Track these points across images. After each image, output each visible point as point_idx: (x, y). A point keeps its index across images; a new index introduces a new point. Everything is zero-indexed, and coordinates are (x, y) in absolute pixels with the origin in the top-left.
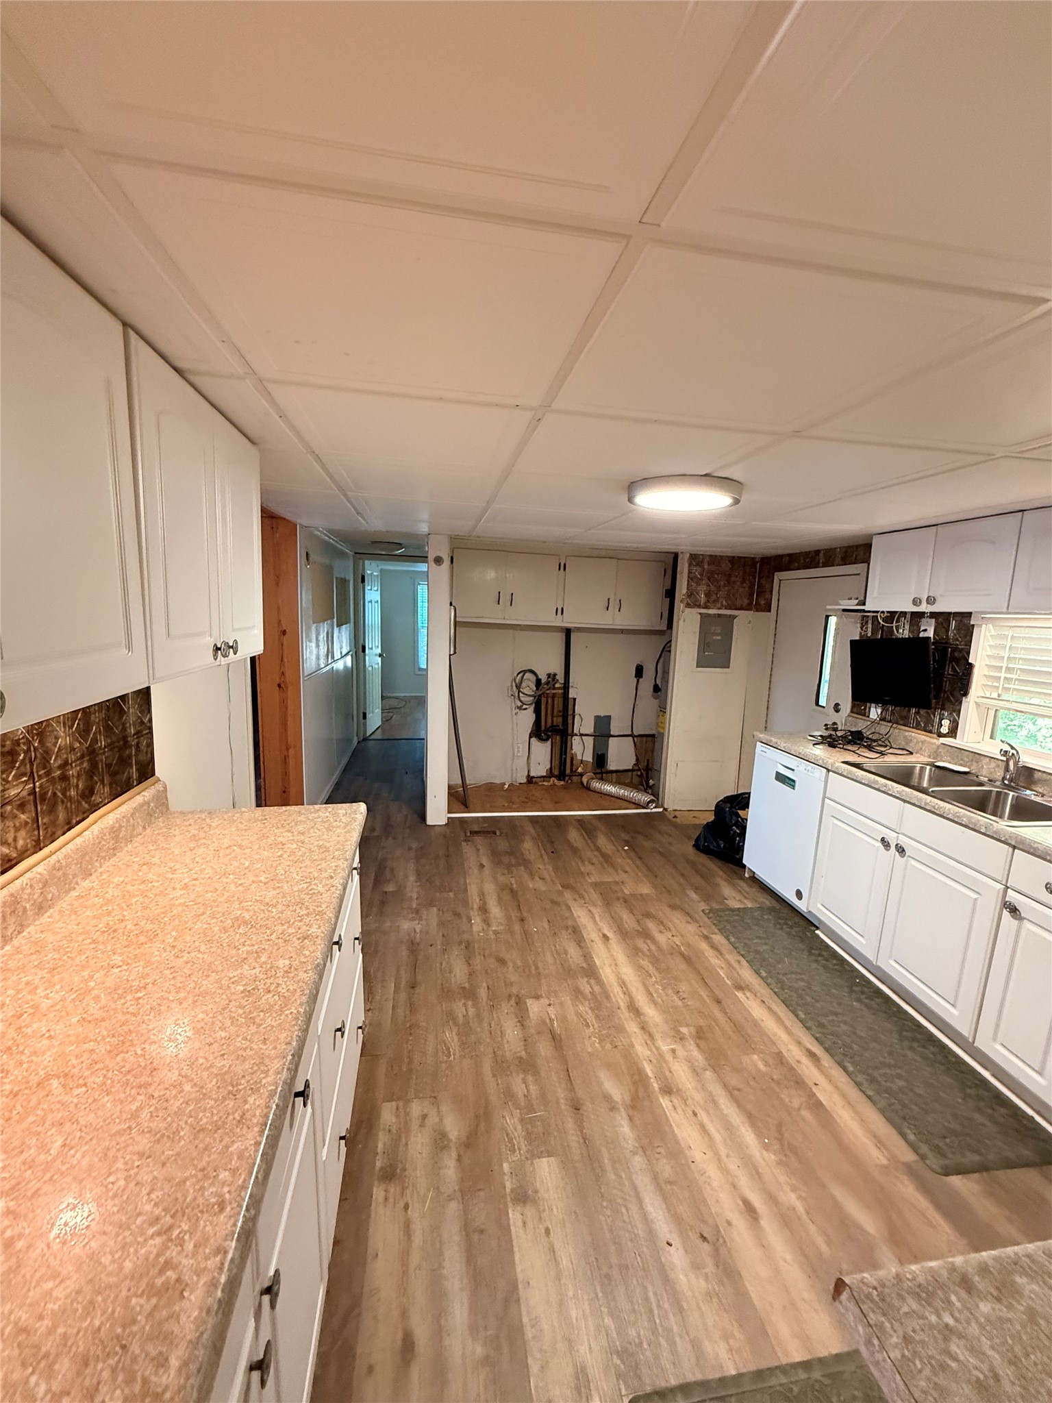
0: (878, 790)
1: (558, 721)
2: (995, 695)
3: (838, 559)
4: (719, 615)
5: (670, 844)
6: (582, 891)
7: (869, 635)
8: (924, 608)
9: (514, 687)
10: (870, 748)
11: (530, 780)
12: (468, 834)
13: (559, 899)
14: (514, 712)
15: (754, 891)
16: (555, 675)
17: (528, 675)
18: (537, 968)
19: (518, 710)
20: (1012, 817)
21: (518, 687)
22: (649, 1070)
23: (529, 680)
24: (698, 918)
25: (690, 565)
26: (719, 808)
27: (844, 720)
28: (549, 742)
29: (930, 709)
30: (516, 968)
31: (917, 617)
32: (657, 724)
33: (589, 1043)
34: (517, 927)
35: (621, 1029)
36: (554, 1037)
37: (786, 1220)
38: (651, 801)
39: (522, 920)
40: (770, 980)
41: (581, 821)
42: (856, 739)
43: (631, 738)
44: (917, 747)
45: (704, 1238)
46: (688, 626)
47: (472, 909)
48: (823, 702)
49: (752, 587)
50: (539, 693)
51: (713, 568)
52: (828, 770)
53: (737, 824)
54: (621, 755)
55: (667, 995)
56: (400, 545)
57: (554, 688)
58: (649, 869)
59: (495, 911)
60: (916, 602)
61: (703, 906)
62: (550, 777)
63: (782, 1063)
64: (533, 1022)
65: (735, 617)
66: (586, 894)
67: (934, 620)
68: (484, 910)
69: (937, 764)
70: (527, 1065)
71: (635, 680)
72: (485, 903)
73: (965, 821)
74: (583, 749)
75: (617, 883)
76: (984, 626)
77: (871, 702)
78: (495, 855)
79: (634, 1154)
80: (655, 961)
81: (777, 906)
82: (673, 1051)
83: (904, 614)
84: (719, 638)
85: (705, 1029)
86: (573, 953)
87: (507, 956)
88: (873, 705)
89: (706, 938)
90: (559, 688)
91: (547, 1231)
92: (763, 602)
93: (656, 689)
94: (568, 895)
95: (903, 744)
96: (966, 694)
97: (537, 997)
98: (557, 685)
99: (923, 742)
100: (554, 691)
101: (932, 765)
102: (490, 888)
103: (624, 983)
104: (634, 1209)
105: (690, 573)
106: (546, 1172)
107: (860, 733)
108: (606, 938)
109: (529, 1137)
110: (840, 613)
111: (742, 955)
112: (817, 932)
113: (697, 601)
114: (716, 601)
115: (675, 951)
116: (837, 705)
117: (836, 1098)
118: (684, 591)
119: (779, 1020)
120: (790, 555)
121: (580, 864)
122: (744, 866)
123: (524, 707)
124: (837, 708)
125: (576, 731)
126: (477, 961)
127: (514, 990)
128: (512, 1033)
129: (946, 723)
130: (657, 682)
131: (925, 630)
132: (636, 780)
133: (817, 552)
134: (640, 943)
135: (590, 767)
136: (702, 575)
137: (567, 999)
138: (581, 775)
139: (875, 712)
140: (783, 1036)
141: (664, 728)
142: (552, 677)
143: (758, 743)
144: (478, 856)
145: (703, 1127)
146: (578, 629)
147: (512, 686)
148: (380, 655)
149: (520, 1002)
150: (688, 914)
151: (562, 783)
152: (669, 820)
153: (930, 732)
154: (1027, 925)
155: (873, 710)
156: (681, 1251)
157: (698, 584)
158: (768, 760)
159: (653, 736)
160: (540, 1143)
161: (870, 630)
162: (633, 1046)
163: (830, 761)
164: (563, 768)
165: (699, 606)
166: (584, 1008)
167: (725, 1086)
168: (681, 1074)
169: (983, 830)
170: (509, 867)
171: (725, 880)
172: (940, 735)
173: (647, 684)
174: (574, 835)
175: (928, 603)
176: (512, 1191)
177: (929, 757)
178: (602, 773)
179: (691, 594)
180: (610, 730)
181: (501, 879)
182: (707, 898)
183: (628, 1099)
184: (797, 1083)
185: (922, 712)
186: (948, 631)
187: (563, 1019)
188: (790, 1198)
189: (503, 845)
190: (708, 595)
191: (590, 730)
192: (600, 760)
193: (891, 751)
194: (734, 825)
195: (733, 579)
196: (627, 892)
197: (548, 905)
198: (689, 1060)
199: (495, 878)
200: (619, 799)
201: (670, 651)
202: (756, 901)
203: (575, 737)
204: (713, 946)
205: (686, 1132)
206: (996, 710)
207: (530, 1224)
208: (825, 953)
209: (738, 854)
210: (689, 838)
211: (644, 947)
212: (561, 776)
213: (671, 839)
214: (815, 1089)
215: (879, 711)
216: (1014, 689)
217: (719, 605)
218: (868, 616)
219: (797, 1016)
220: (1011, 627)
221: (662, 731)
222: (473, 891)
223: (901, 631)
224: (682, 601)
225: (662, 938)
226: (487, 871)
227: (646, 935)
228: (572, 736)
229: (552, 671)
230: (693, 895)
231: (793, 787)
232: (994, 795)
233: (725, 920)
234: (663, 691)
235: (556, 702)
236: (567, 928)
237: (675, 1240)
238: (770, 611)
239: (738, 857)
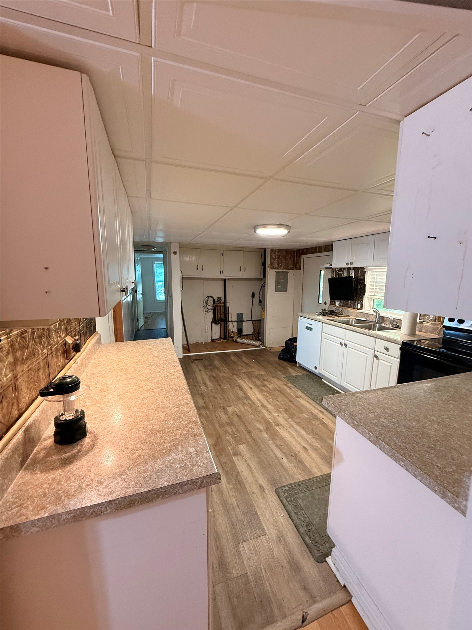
0: (338, 327)
1: (222, 316)
2: (373, 294)
3: (323, 250)
4: (282, 272)
5: (270, 358)
6: (240, 375)
7: (334, 276)
8: (349, 266)
9: (205, 304)
10: (336, 316)
11: (213, 340)
12: (192, 360)
13: (232, 378)
14: (205, 313)
15: (301, 370)
16: (220, 298)
17: (210, 298)
18: (228, 398)
19: (206, 313)
20: (378, 330)
21: (207, 303)
22: (271, 421)
23: (210, 300)
24: (282, 379)
25: (271, 253)
26: (286, 343)
27: (327, 307)
28: (220, 325)
29: (354, 300)
30: (221, 399)
31: (349, 269)
32: (261, 315)
33: (250, 416)
34: (218, 387)
35: (260, 412)
36: (238, 416)
37: (316, 449)
38: (261, 344)
39: (220, 385)
40: (307, 394)
41: (235, 354)
42: (332, 313)
43: (251, 322)
44: (351, 314)
45: (292, 456)
46: (271, 275)
47: (200, 384)
48: (320, 302)
49: (294, 261)
50: (214, 305)
51: (279, 254)
52: (323, 323)
53: (293, 348)
54: (248, 328)
55: (274, 401)
56: (153, 247)
57: (220, 303)
58: (263, 366)
59: (209, 384)
60: (347, 264)
61: (283, 376)
62: (221, 339)
63: (312, 415)
64: (230, 413)
65: (288, 272)
66: (241, 376)
67: (354, 270)
68: (204, 383)
69: (357, 318)
70: (231, 424)
71: (252, 299)
72: (205, 381)
73: (363, 332)
74: (232, 327)
75: (252, 372)
76: (368, 272)
77: (336, 300)
78: (205, 367)
79: (269, 440)
80: (268, 392)
81: (309, 374)
82: (278, 415)
83: (344, 268)
84: (283, 280)
85: (288, 409)
86: (240, 393)
87: (217, 396)
88: (337, 301)
89: (285, 385)
90: (222, 303)
91: (246, 461)
92: (298, 266)
93: (260, 301)
94: (235, 377)
95: (347, 314)
96: (364, 294)
97: (230, 406)
98: (221, 302)
99: (353, 312)
100: (220, 304)
101: (355, 319)
102: (205, 377)
103: (259, 399)
104: (271, 452)
105: (271, 256)
106: (242, 448)
107: (333, 311)
108: (251, 388)
109: (235, 441)
110: (324, 269)
111: (298, 389)
112: (322, 380)
113: (274, 266)
114: (281, 266)
115: (275, 389)
116: (325, 302)
117: (329, 421)
118: (269, 263)
119: (311, 404)
120: (307, 249)
121: (238, 367)
122: (296, 362)
123: (209, 311)
124: (325, 303)
125: (230, 320)
126: (207, 399)
127: (222, 405)
128: (224, 417)
129: (359, 305)
130: (261, 299)
131: (351, 274)
132: (254, 338)
133: (316, 247)
134: (263, 388)
135: (236, 334)
136: (275, 257)
137: (241, 406)
138: (233, 337)
139: (338, 303)
140: (312, 408)
141: (264, 316)
142: (219, 299)
143: (299, 317)
144: (198, 367)
145: (289, 432)
146: (229, 279)
147: (203, 303)
148: (142, 294)
149: (224, 408)
150: (279, 379)
151: (225, 341)
152: (269, 351)
153: (355, 308)
154: (380, 361)
155: (337, 303)
156: (286, 459)
157: (274, 260)
158: (303, 322)
159: (260, 320)
160: (239, 441)
161: (334, 275)
162: (265, 415)
163: (323, 319)
164: (225, 335)
165: (275, 269)
166: (247, 408)
167: (296, 422)
168: (281, 420)
169: (368, 334)
170: (211, 370)
171: (291, 368)
172: (358, 309)
173: (256, 300)
174: (233, 358)
175: (351, 264)
176: (233, 453)
177: (355, 317)
178: (241, 336)
179: (272, 264)
180: (243, 319)
181: (209, 374)
182: (284, 373)
183: (265, 428)
184: (317, 419)
185: (352, 302)
186: (358, 274)
187: (240, 411)
188: (316, 444)
189: (207, 363)
190: (278, 264)
191: (236, 319)
192: (240, 331)
193: (342, 316)
194: (292, 348)
195: (287, 258)
196: (256, 374)
197: (228, 380)
198: (283, 417)
199: (207, 374)
200: (249, 344)
201: (265, 286)
202: (301, 373)
203: (229, 322)
204: (288, 387)
205: (284, 434)
206: (374, 299)
207: (240, 460)
208: (325, 385)
209: (294, 358)
210: (276, 356)
211: (265, 389)
212: (225, 338)
213: (269, 357)
214: (323, 420)
215: (339, 303)
216: (378, 292)
217: (282, 268)
218: (333, 270)
219: (316, 403)
220: (376, 271)
221: (263, 317)
222: (199, 378)
223: (344, 274)
224: (269, 267)
225: (270, 386)
226: (203, 372)
227: (265, 386)
228: (228, 322)
229: (219, 296)
230: (279, 373)
231: (312, 330)
232: (373, 325)
233: (292, 379)
234: (263, 302)
235: (221, 309)
236: (237, 386)
237: (284, 457)
238: (300, 269)
239: (294, 359)
